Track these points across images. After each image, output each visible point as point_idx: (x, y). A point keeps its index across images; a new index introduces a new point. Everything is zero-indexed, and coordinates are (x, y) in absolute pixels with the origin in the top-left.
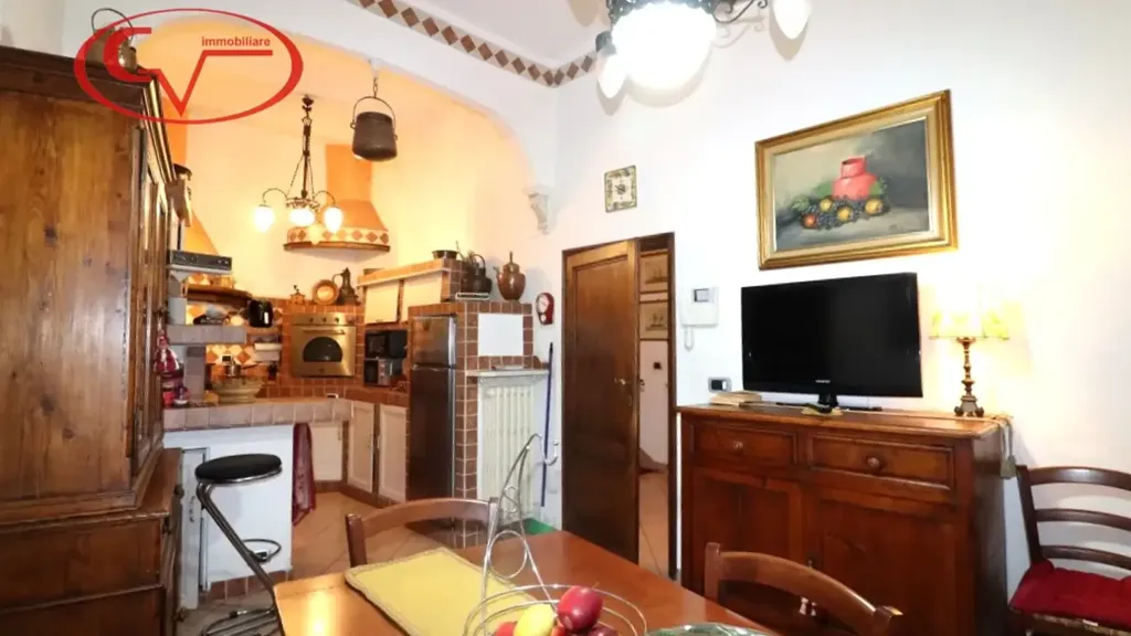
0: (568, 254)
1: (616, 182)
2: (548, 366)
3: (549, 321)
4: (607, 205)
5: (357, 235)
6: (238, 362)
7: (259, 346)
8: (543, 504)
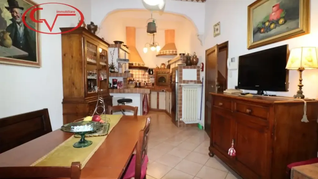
0: (206, 51)
1: (216, 28)
2: (202, 83)
3: (203, 70)
4: (214, 35)
5: (169, 52)
6: (147, 82)
7: (151, 79)
8: (200, 119)
